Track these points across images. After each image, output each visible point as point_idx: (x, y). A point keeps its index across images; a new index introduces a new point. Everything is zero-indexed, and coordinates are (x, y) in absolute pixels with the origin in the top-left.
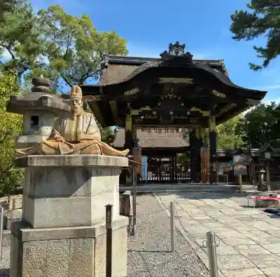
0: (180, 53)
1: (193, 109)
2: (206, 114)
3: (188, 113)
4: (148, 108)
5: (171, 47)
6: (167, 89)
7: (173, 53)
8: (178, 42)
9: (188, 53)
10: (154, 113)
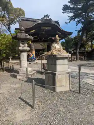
0: (48, 19)
1: (50, 37)
4: (36, 37)
5: (45, 16)
7: (45, 18)
8: (47, 14)
9: (50, 18)
10: (38, 38)
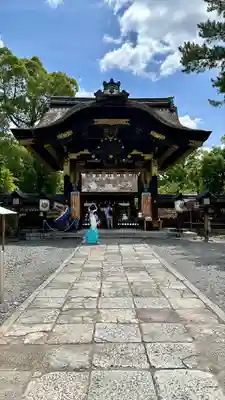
0: (115, 92)
1: (135, 152)
2: (148, 157)
3: (129, 157)
4: (86, 152)
5: (105, 84)
6: (106, 130)
7: (108, 92)
8: (112, 80)
9: (124, 92)
10: (93, 157)
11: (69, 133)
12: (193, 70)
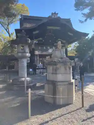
0: (56, 17)
1: (59, 39)
3: (57, 41)
4: (41, 39)
5: (52, 14)
7: (53, 17)
8: (55, 12)
9: (59, 17)
10: (43, 41)
11: (37, 32)
12: (79, 10)
